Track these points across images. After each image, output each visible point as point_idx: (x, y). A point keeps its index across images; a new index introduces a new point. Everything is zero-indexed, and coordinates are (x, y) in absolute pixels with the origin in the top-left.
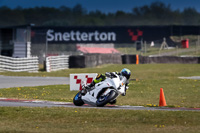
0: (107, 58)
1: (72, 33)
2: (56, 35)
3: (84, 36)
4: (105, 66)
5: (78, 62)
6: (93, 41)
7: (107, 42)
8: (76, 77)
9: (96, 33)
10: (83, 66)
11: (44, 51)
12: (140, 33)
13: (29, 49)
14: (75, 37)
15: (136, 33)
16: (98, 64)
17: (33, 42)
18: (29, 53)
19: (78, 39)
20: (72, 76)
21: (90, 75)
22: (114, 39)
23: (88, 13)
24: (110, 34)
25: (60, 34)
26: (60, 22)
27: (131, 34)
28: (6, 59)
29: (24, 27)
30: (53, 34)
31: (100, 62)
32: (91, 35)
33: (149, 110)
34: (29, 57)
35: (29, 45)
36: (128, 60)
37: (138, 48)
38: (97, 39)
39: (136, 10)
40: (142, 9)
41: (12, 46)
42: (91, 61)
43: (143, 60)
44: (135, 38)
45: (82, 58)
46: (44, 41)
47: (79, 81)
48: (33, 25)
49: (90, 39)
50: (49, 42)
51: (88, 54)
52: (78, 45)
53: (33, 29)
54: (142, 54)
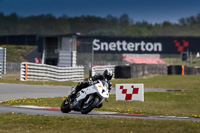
0: (152, 68)
1: (119, 43)
2: (102, 44)
3: (131, 46)
4: (152, 76)
5: (124, 72)
6: (139, 52)
7: (153, 52)
8: (121, 87)
9: (143, 44)
10: (129, 77)
11: (90, 60)
12: (186, 44)
13: (74, 58)
14: (121, 46)
15: (182, 44)
16: (144, 75)
17: (78, 51)
18: (74, 62)
19: (125, 49)
20: (118, 86)
21: (136, 86)
22: (160, 49)
23: (135, 23)
24: (156, 45)
25: (106, 44)
26: (106, 32)
27: (178, 44)
28: (51, 68)
29: (70, 36)
30: (99, 44)
31: (146, 72)
32: (137, 45)
33: (194, 120)
34: (74, 66)
35: (74, 54)
36: (173, 71)
37: (184, 59)
38: (143, 49)
39: (182, 21)
40: (188, 20)
41: (58, 55)
42: (137, 72)
43: (189, 71)
44: (180, 49)
45: (128, 69)
46: (90, 51)
47: (124, 91)
48: (78, 34)
49: (136, 49)
50: (95, 52)
51: (134, 64)
52: (124, 55)
53: (79, 38)
54: (188, 65)
